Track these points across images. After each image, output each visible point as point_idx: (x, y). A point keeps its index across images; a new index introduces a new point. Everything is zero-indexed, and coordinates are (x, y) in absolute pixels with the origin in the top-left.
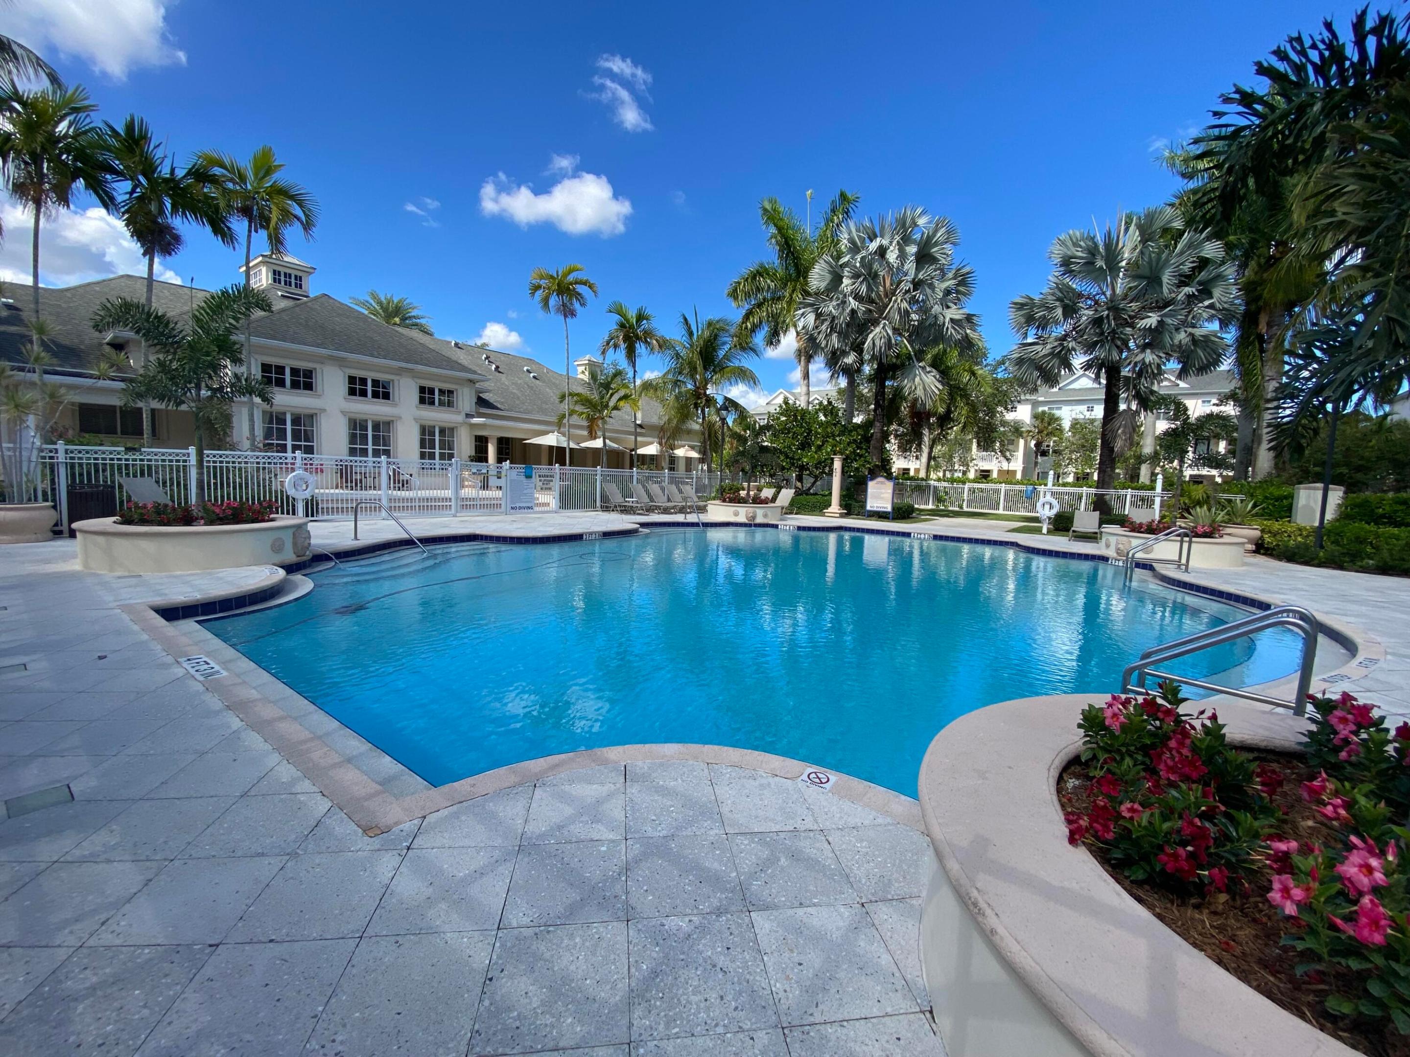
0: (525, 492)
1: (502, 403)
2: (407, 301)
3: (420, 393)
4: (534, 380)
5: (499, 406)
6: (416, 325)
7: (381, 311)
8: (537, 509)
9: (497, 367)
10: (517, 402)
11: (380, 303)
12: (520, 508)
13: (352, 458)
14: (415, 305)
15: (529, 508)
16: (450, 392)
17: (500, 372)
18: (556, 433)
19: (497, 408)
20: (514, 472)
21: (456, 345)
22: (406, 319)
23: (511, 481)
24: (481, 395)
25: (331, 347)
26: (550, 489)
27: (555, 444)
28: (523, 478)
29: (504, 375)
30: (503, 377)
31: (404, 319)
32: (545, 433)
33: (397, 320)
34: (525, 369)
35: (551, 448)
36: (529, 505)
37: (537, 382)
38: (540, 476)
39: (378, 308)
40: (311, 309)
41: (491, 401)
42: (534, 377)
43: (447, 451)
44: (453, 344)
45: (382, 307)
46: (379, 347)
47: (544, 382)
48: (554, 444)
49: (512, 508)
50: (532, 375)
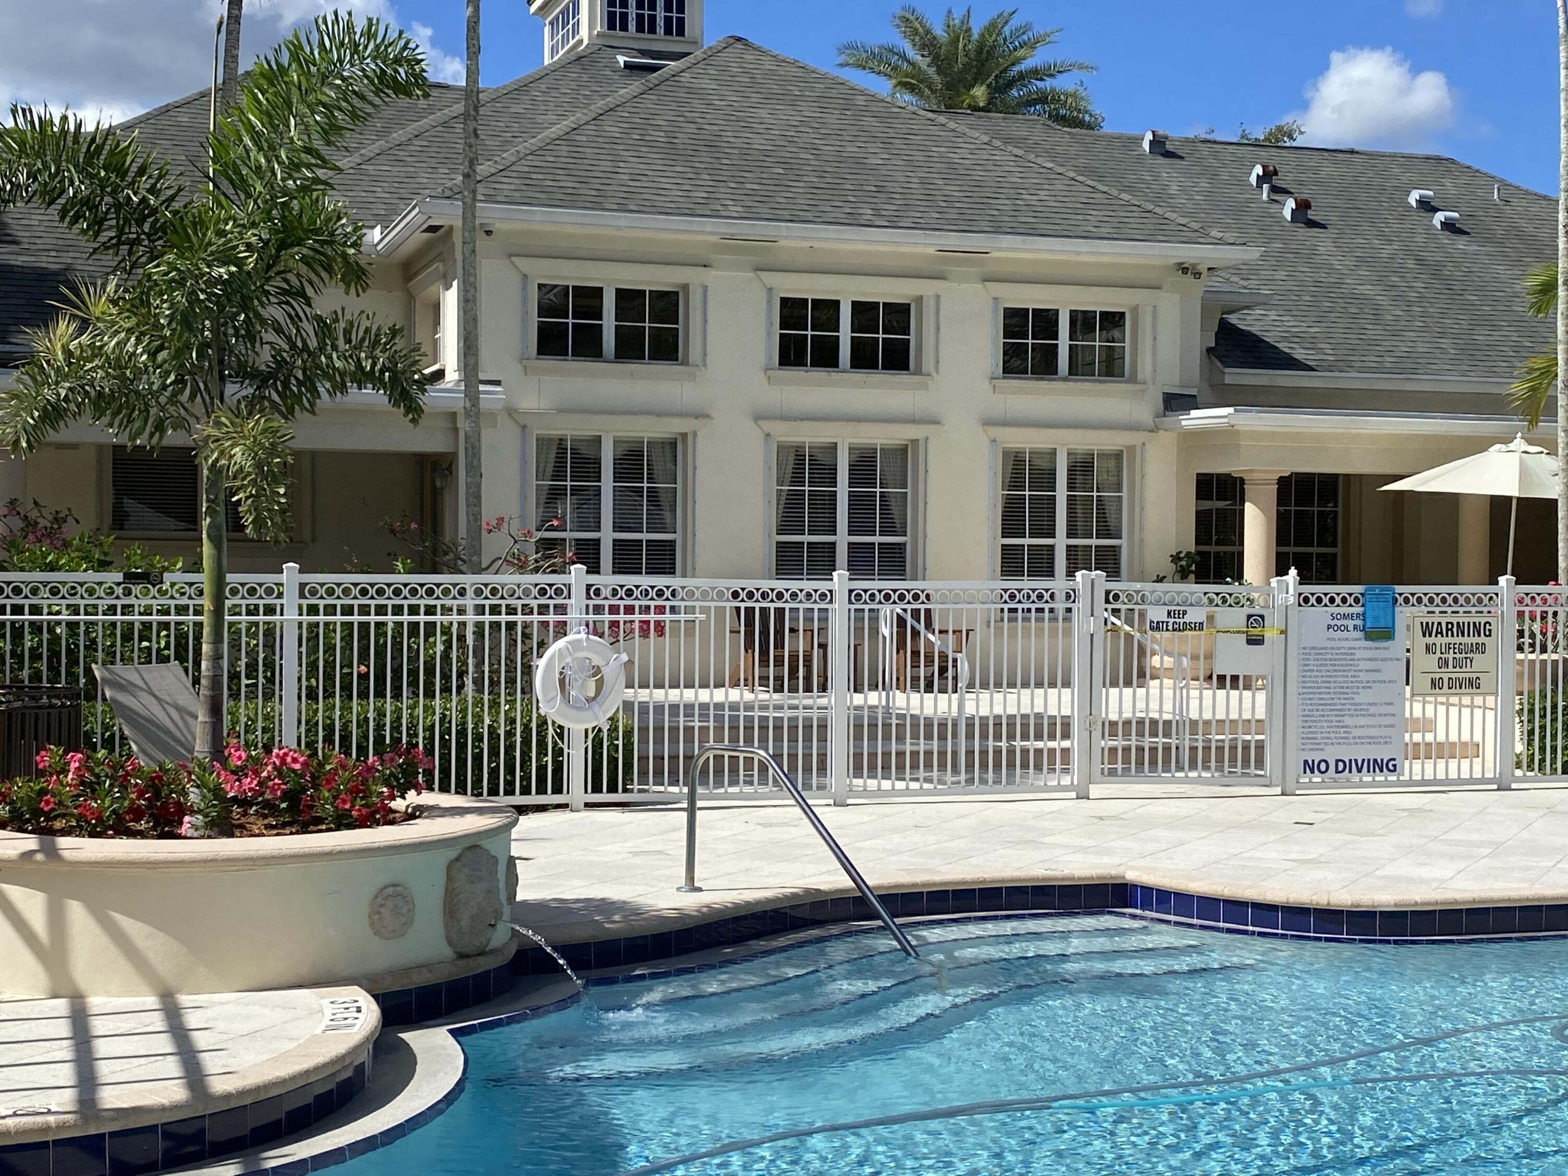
0: (1364, 697)
1: (1312, 343)
2: (1014, 23)
3: (1008, 332)
4: (1446, 238)
5: (1299, 354)
6: (1042, 99)
7: (932, 71)
8: (1415, 769)
9: (1303, 206)
10: (1373, 332)
11: (928, 44)
12: (1343, 766)
13: (780, 585)
14: (1039, 29)
15: (1378, 766)
16: (1113, 320)
17: (1312, 224)
18: (1519, 444)
19: (1290, 363)
20: (1321, 615)
21: (1158, 144)
22: (1010, 84)
23: (1306, 652)
24: (1233, 319)
25: (736, 209)
26: (1473, 684)
27: (1515, 493)
28: (1353, 639)
29: (1331, 233)
30: (1323, 242)
31: (1001, 87)
32: (1477, 445)
33: (980, 93)
34: (1414, 197)
35: (1499, 504)
36: (1382, 754)
37: (1461, 243)
38: (1427, 630)
39: (923, 62)
40: (690, 91)
41: (1270, 338)
42: (1448, 225)
43: (1094, 542)
44: (1146, 146)
45: (936, 60)
46: (880, 189)
47: (1488, 241)
48: (1509, 487)
49: (1309, 767)
50: (1440, 217)
